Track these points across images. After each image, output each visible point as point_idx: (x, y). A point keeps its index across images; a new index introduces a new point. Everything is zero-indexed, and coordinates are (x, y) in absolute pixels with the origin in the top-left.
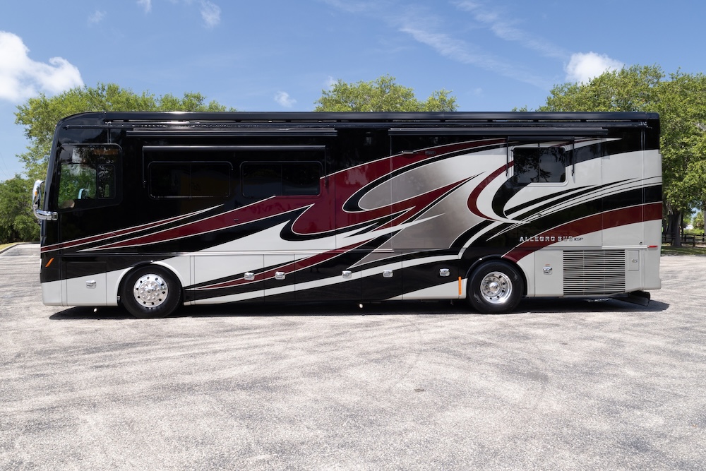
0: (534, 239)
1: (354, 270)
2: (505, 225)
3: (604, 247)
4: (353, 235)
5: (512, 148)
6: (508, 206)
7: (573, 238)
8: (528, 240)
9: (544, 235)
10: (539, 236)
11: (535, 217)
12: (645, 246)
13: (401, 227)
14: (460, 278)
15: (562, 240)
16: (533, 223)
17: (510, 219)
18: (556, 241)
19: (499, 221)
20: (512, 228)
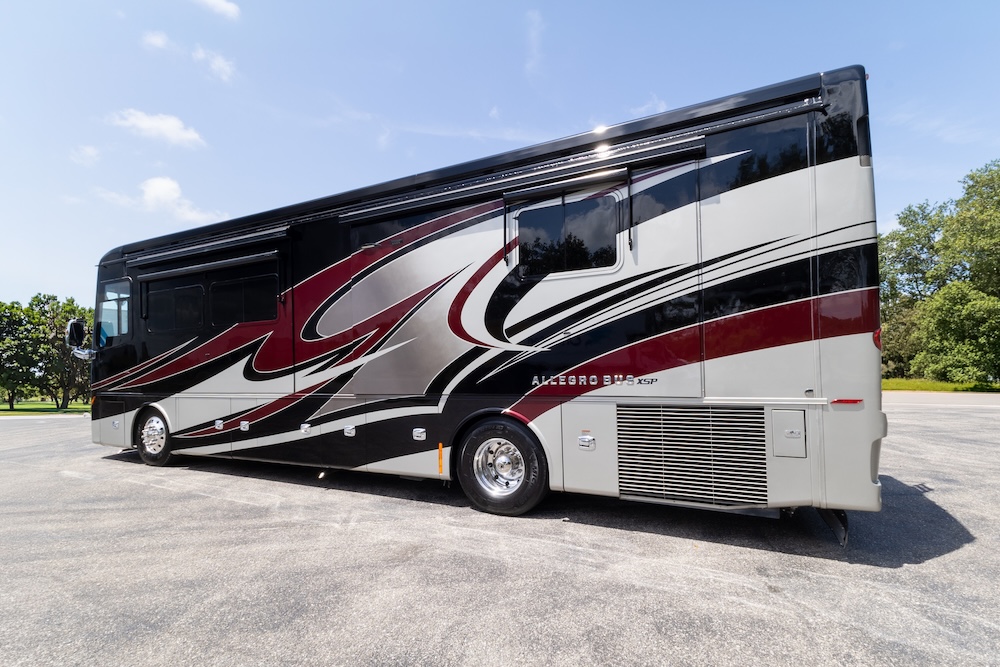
0: (557, 380)
1: (314, 423)
2: (507, 355)
3: (709, 400)
4: (312, 373)
5: (516, 213)
6: (511, 320)
7: (636, 380)
8: (546, 383)
9: (576, 373)
10: (567, 375)
11: (559, 338)
12: (823, 400)
13: (362, 360)
14: (441, 445)
15: (613, 382)
16: (557, 349)
17: (513, 344)
18: (600, 385)
19: (497, 348)
20: (518, 359)
